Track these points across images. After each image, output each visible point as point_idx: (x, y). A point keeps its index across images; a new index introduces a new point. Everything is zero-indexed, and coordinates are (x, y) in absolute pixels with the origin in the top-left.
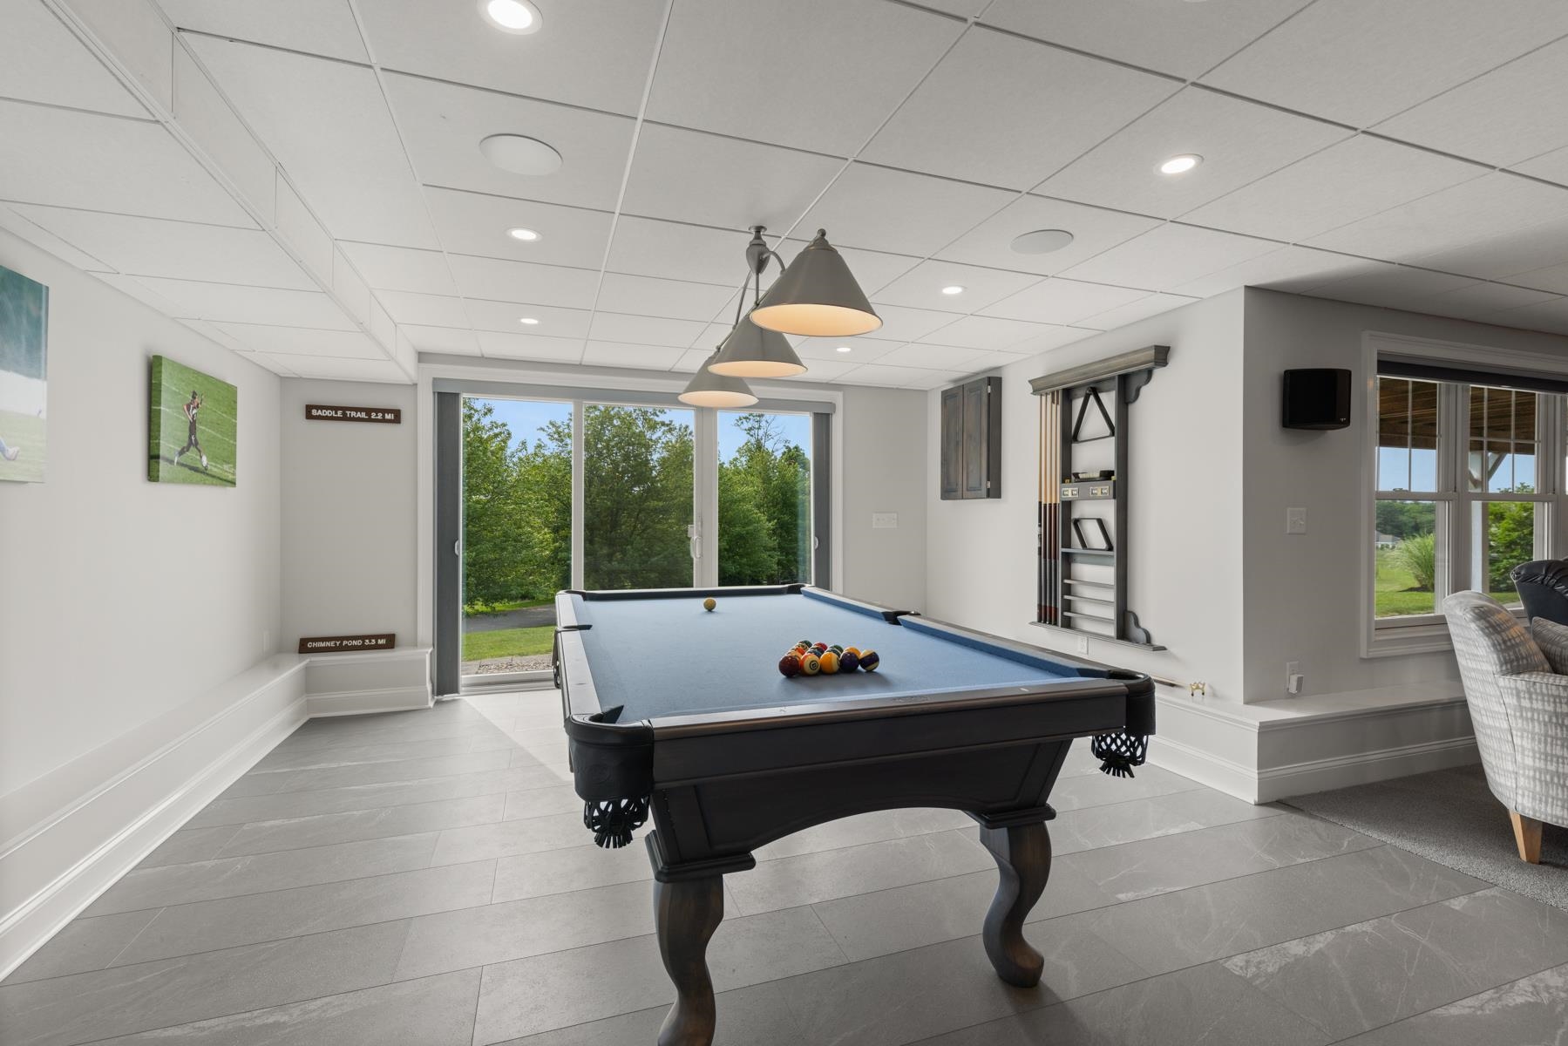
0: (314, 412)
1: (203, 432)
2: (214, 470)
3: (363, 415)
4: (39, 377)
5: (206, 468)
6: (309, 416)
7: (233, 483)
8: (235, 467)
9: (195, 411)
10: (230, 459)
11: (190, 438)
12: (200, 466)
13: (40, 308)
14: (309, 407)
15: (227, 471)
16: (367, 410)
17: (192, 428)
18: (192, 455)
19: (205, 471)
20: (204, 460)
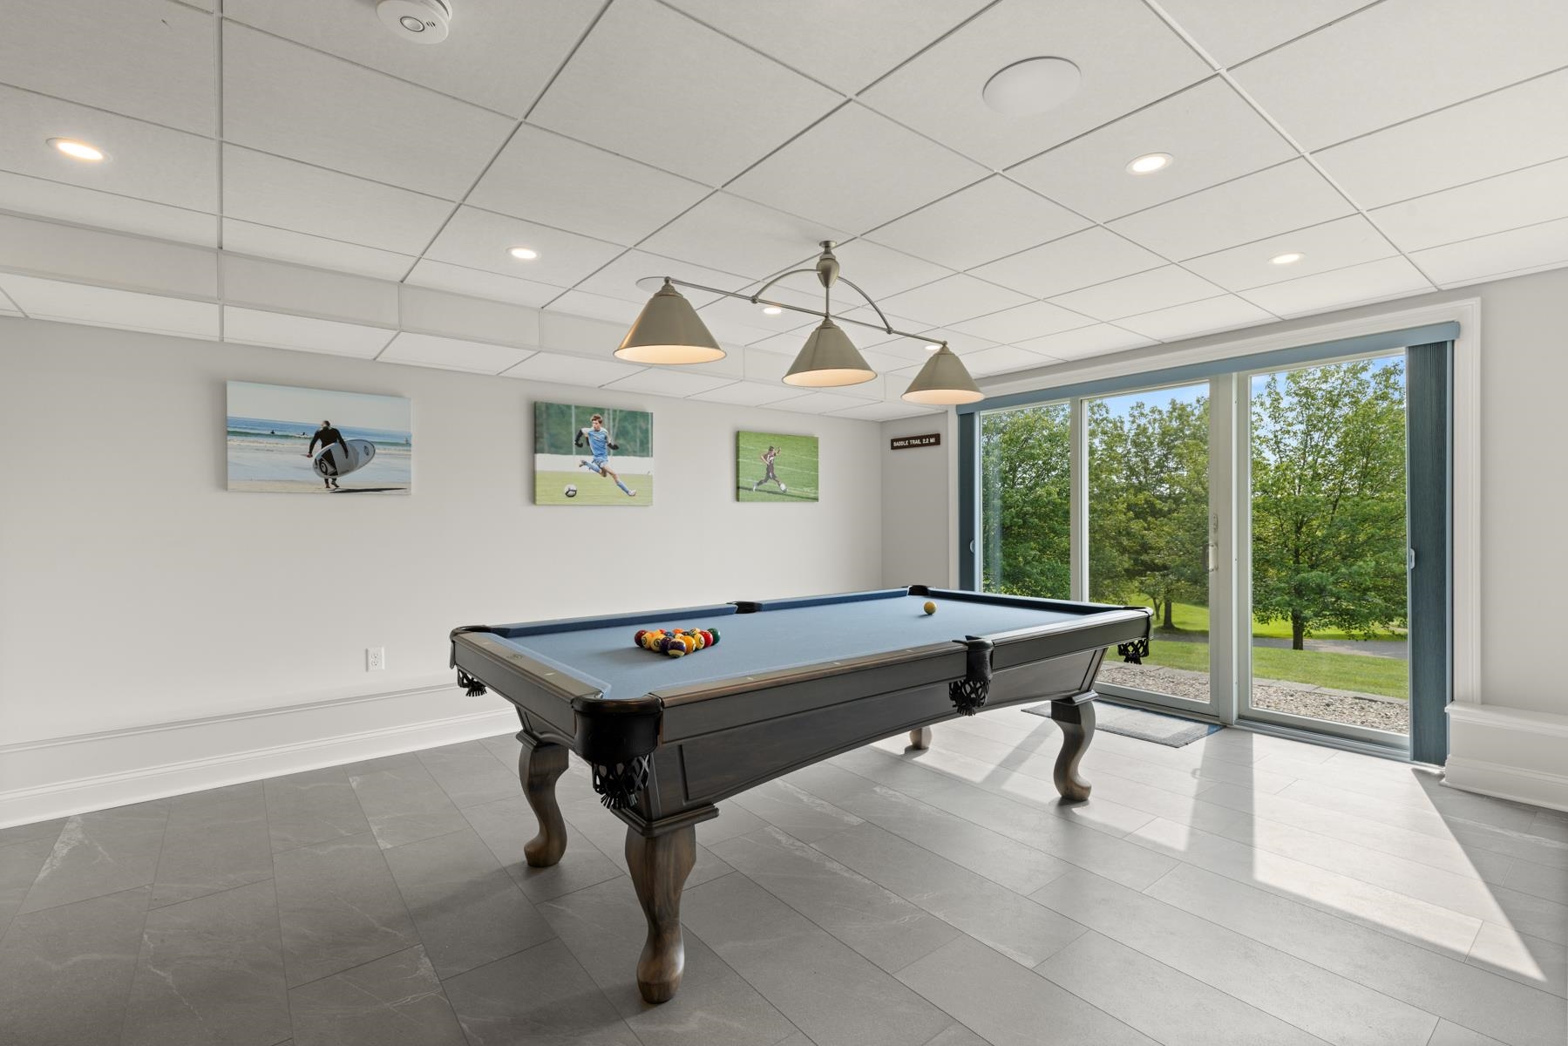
0: (895, 444)
1: (780, 470)
2: (792, 491)
3: (918, 442)
4: (648, 456)
5: (785, 491)
6: (893, 448)
7: (816, 499)
8: (817, 488)
9: (772, 458)
10: (814, 482)
11: (768, 473)
12: (779, 490)
13: (648, 424)
14: (893, 441)
15: (808, 491)
16: (921, 438)
17: (770, 468)
18: (770, 484)
19: (784, 493)
20: (783, 487)
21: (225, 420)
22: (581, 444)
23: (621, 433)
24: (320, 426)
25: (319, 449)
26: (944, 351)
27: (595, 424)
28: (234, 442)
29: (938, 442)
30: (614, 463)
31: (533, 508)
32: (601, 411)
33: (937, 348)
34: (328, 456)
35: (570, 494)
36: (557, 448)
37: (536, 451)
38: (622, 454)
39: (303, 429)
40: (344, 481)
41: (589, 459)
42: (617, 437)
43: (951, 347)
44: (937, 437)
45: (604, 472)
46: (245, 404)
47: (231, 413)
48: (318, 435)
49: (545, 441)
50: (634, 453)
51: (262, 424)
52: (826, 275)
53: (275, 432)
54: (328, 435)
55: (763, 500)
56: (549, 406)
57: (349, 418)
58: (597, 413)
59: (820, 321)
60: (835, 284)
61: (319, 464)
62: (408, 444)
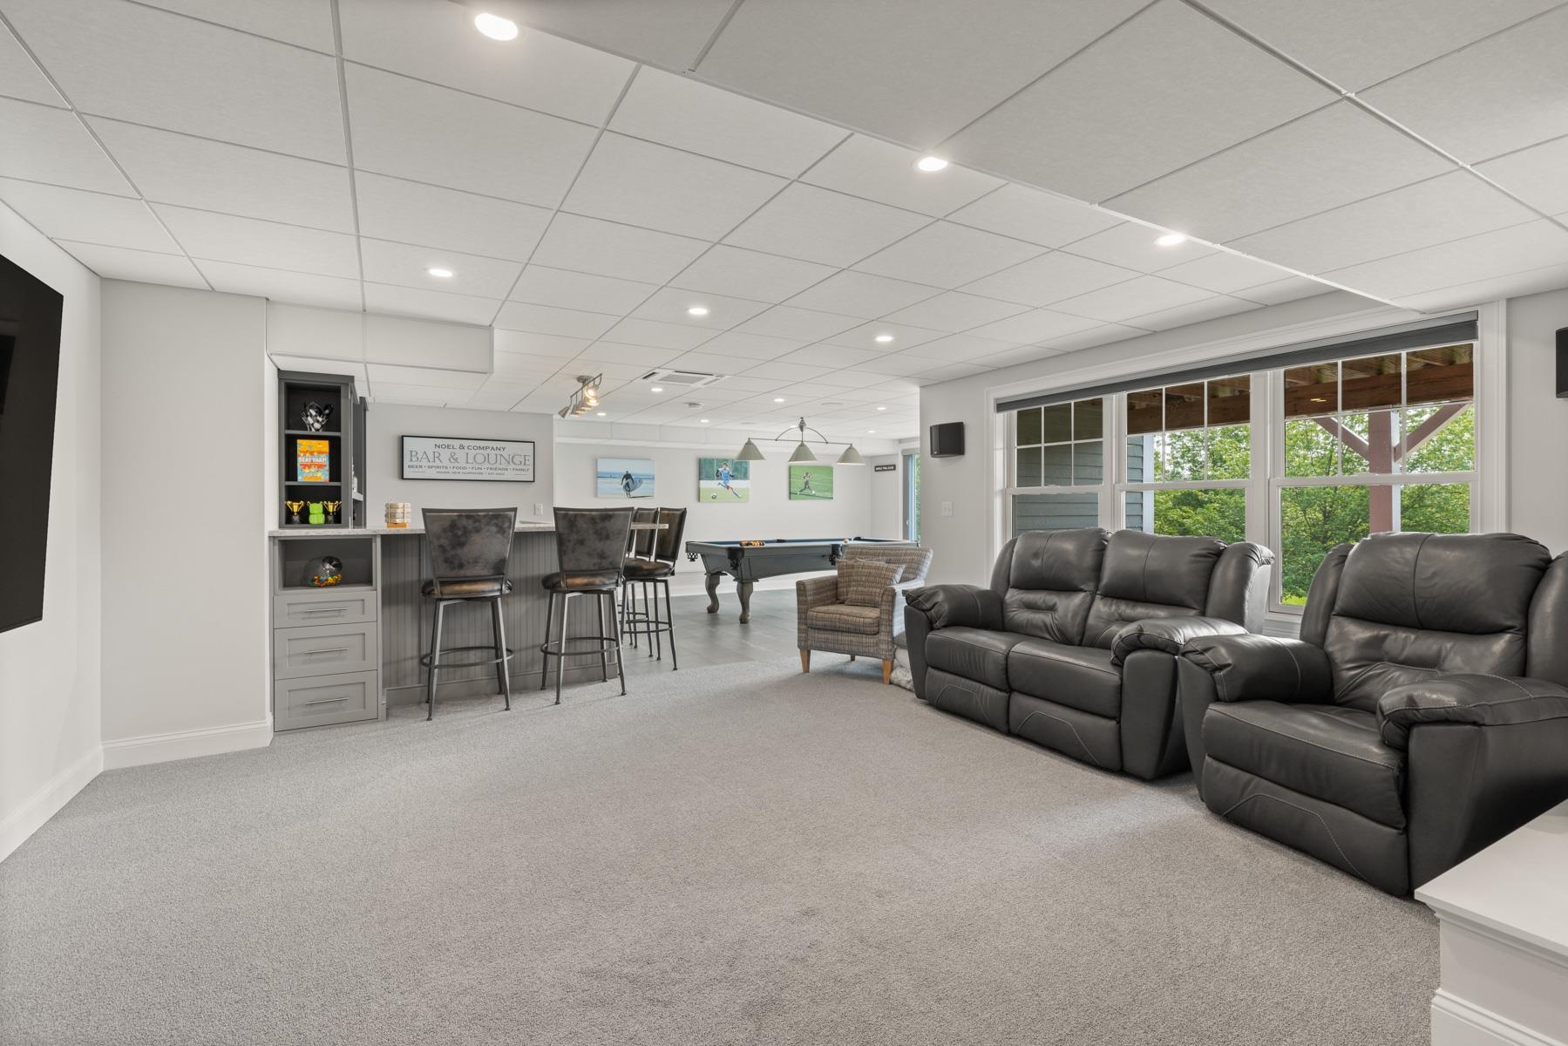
0: (877, 469)
3: (886, 468)
4: (747, 480)
7: (832, 498)
8: (832, 493)
9: (809, 478)
10: (831, 490)
11: (807, 486)
12: (812, 494)
14: (876, 467)
15: (829, 495)
16: (887, 466)
17: (807, 483)
18: (807, 491)
19: (814, 495)
20: (814, 492)
21: (597, 472)
22: (718, 475)
23: (736, 470)
24: (625, 473)
25: (625, 482)
26: (851, 447)
27: (724, 466)
28: (600, 480)
29: (894, 469)
30: (732, 483)
31: (699, 504)
32: (727, 460)
33: (848, 446)
34: (627, 484)
35: (714, 498)
36: (709, 478)
37: (700, 479)
38: (737, 479)
39: (620, 474)
40: (632, 493)
41: (722, 482)
42: (733, 472)
43: (854, 446)
44: (894, 466)
45: (728, 487)
46: (604, 467)
47: (599, 470)
48: (625, 476)
49: (703, 476)
50: (741, 479)
51: (608, 473)
52: (801, 428)
53: (612, 476)
54: (628, 476)
55: (803, 499)
56: (705, 460)
57: (635, 469)
58: (725, 461)
59: (799, 443)
60: (806, 431)
61: (625, 487)
62: (653, 479)
